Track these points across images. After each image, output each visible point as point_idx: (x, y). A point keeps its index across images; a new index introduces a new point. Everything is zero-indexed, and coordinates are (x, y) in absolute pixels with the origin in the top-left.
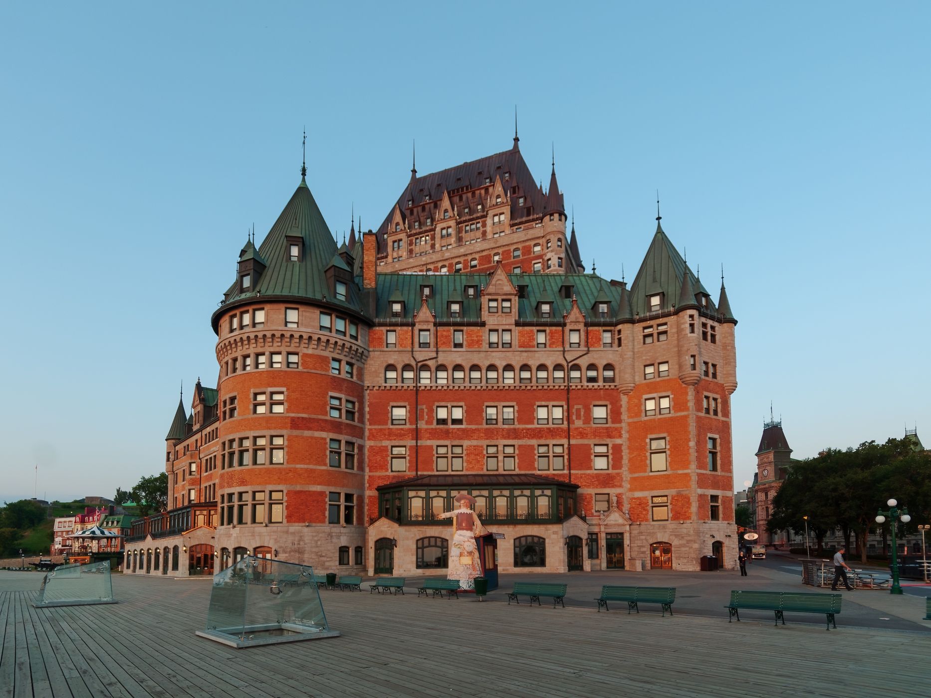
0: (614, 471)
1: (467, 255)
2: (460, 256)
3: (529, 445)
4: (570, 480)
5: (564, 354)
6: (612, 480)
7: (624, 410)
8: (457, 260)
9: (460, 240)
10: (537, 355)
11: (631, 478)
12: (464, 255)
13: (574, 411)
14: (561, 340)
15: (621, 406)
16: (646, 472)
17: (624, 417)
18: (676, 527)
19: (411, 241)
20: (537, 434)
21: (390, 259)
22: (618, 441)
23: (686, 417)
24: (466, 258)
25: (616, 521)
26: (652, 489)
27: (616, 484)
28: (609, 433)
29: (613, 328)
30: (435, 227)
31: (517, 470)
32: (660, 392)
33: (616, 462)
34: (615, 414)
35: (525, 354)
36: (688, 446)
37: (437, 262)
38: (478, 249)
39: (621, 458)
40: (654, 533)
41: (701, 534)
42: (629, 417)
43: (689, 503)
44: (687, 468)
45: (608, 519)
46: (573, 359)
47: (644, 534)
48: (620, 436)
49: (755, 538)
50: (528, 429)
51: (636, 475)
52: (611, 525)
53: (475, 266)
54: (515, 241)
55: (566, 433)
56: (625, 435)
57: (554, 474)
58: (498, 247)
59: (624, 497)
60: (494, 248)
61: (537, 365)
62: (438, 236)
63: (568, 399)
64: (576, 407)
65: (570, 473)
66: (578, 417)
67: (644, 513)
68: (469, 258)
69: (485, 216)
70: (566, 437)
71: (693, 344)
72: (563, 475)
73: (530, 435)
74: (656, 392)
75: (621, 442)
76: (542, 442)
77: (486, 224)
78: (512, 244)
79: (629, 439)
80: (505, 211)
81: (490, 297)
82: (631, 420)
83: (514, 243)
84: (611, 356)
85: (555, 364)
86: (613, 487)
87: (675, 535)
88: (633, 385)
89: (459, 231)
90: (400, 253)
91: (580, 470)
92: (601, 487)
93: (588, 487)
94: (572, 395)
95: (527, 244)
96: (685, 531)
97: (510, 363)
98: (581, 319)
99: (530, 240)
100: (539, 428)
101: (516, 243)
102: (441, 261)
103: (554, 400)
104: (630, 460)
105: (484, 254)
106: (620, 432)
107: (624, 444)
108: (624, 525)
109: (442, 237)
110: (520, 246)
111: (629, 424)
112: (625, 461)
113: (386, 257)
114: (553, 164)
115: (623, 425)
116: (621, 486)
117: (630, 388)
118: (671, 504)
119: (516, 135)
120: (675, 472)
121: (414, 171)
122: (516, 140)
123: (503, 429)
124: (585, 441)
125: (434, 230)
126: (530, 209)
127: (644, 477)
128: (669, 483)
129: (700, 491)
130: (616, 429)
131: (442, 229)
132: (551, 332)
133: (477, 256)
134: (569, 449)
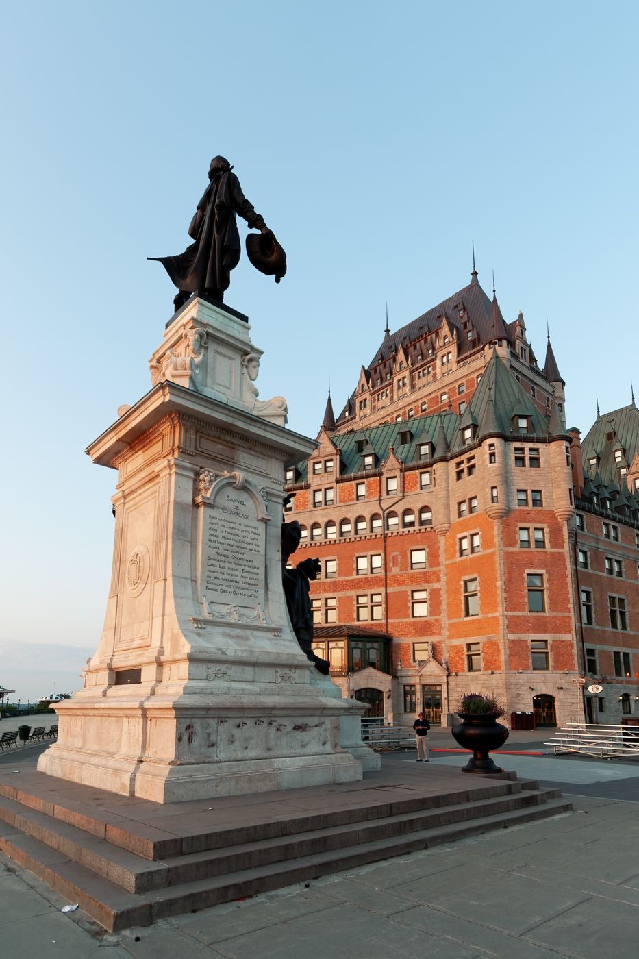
0: (433, 618)
1: (417, 401)
2: (411, 404)
3: (349, 597)
4: (387, 630)
5: (380, 503)
6: (431, 628)
7: (441, 552)
8: (409, 408)
9: (413, 386)
10: (355, 508)
11: (449, 624)
12: (415, 402)
13: (391, 558)
14: (378, 489)
15: (439, 548)
16: (461, 617)
17: (442, 559)
18: (486, 678)
19: (374, 398)
20: (356, 585)
21: (357, 418)
22: (436, 585)
23: (493, 554)
24: (416, 404)
25: (433, 672)
26: (466, 636)
27: (435, 631)
28: (426, 577)
29: (429, 469)
30: (393, 381)
31: (337, 622)
32: (471, 529)
33: (435, 608)
34: (433, 558)
35: (344, 509)
36: (496, 587)
37: (392, 413)
38: (427, 393)
39: (440, 603)
40: (469, 685)
41: (513, 687)
42: (447, 559)
43: (498, 651)
44: (496, 611)
45: (423, 670)
46: (388, 506)
47: (460, 685)
48: (439, 580)
49: (599, 691)
50: (348, 581)
51: (453, 621)
52: (427, 677)
53: (425, 410)
54: (459, 377)
55: (384, 582)
56: (443, 579)
57: (372, 625)
58: (444, 387)
59: (443, 645)
60: (440, 388)
61: (355, 517)
62: (395, 387)
63: (385, 547)
64: (393, 554)
65: (387, 622)
66: (395, 564)
67: (460, 662)
68: (420, 403)
69: (434, 359)
70: (383, 586)
71: (494, 475)
72: (380, 625)
73: (349, 586)
74: (467, 531)
75: (439, 587)
76: (361, 592)
77: (436, 367)
78: (456, 381)
79: (447, 583)
80: (451, 350)
81: (314, 461)
82: (447, 562)
83: (458, 380)
84: (426, 498)
85: (371, 514)
86: (431, 635)
87: (486, 687)
88: (446, 525)
89: (412, 379)
90: (365, 411)
91: (397, 618)
92: (419, 636)
93: (406, 636)
94: (389, 541)
95: (470, 377)
96: (494, 683)
97: (330, 519)
98: (398, 466)
99: (473, 372)
100: (358, 579)
101: (460, 379)
102: (395, 411)
103: (371, 550)
104: (448, 605)
105: (432, 396)
106: (438, 576)
107: (442, 587)
108: (440, 676)
109: (399, 388)
110: (464, 381)
111: (447, 566)
112: (444, 606)
113: (355, 417)
114: (494, 291)
115: (442, 568)
116: (439, 634)
117: (444, 529)
118: (483, 652)
119: (474, 269)
120: (486, 615)
121: (387, 331)
122: (475, 274)
123: (325, 583)
124: (403, 589)
125: (391, 384)
126: (475, 341)
127: (459, 623)
128: (481, 628)
129: (511, 636)
130: (434, 573)
131: (399, 381)
132: (369, 484)
133: (426, 400)
134: (386, 598)
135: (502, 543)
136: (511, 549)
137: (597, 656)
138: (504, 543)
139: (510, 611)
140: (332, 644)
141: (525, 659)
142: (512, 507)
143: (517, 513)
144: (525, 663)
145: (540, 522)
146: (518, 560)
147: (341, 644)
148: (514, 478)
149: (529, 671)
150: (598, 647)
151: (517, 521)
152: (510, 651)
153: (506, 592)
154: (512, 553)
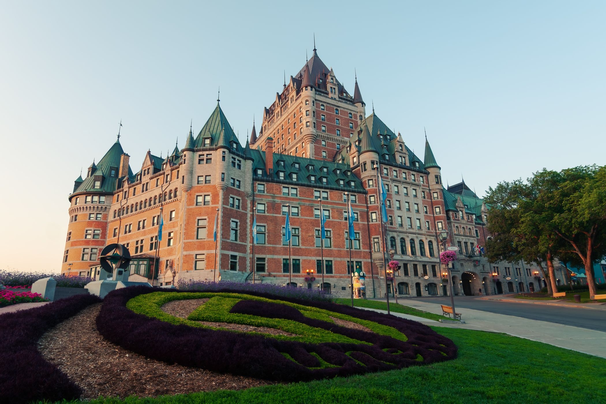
135: (186, 205)
136: (191, 207)
137: (266, 261)
138: (187, 204)
139: (186, 239)
140: (141, 263)
141: (191, 264)
142: (193, 185)
143: (196, 188)
144: (191, 266)
145: (208, 192)
146: (193, 212)
147: (145, 263)
148: (197, 170)
149: (193, 271)
150: (268, 257)
151: (195, 192)
152: (183, 261)
153: (185, 229)
154: (191, 209)
